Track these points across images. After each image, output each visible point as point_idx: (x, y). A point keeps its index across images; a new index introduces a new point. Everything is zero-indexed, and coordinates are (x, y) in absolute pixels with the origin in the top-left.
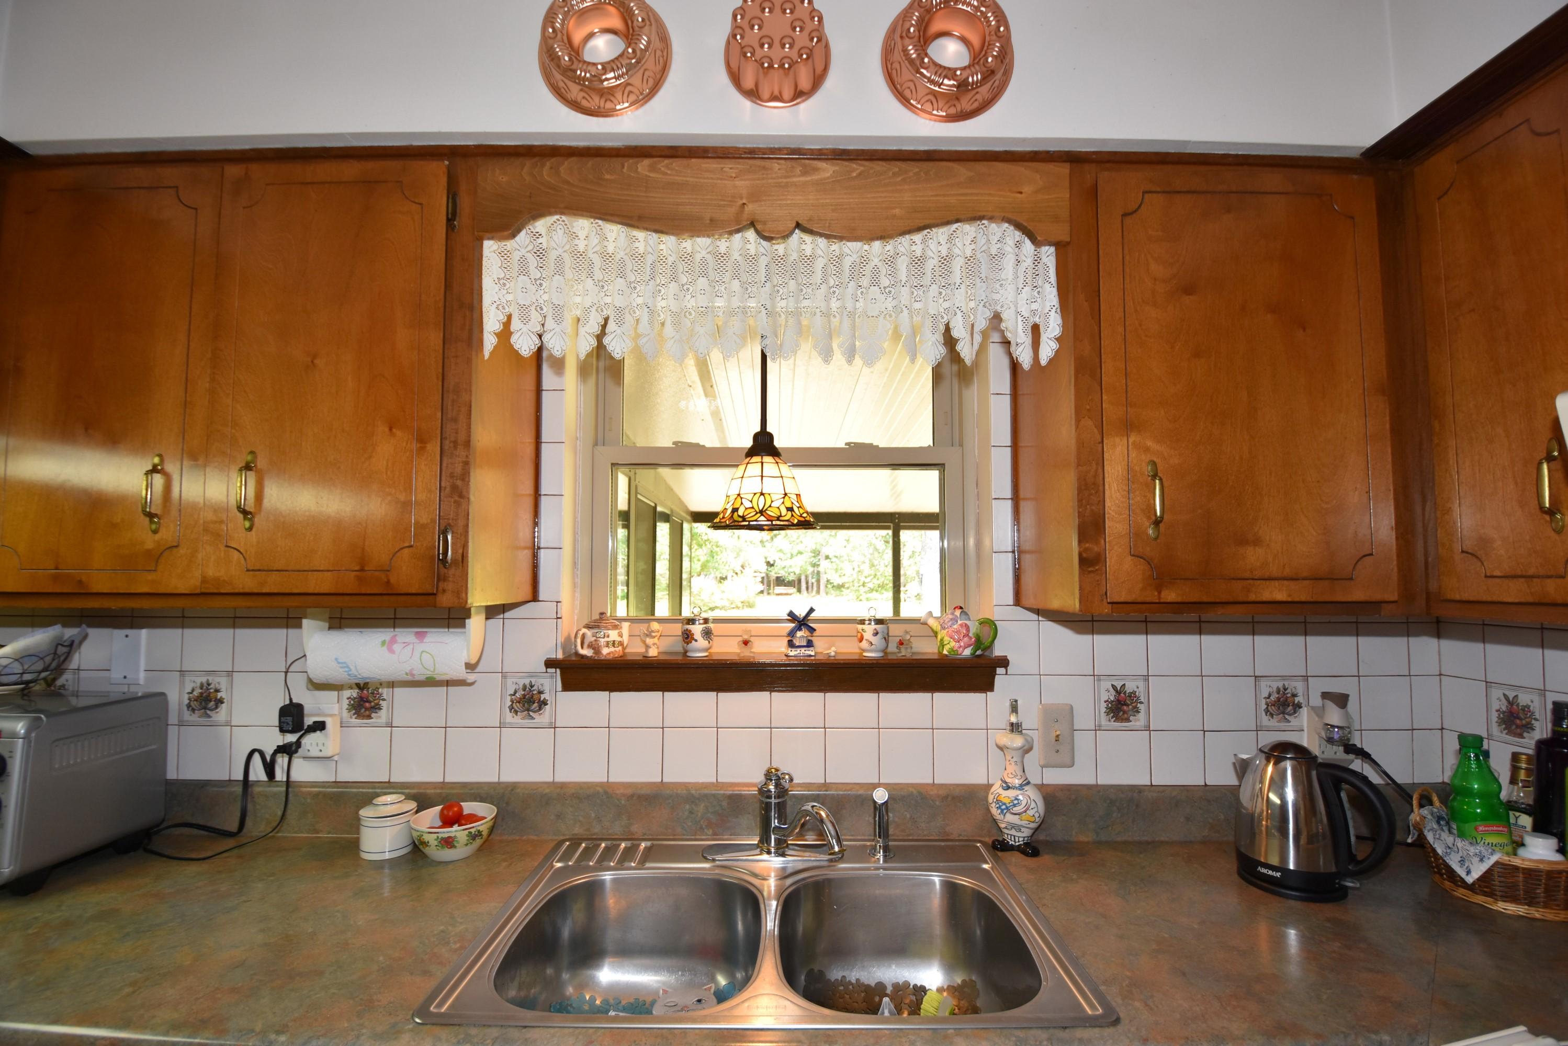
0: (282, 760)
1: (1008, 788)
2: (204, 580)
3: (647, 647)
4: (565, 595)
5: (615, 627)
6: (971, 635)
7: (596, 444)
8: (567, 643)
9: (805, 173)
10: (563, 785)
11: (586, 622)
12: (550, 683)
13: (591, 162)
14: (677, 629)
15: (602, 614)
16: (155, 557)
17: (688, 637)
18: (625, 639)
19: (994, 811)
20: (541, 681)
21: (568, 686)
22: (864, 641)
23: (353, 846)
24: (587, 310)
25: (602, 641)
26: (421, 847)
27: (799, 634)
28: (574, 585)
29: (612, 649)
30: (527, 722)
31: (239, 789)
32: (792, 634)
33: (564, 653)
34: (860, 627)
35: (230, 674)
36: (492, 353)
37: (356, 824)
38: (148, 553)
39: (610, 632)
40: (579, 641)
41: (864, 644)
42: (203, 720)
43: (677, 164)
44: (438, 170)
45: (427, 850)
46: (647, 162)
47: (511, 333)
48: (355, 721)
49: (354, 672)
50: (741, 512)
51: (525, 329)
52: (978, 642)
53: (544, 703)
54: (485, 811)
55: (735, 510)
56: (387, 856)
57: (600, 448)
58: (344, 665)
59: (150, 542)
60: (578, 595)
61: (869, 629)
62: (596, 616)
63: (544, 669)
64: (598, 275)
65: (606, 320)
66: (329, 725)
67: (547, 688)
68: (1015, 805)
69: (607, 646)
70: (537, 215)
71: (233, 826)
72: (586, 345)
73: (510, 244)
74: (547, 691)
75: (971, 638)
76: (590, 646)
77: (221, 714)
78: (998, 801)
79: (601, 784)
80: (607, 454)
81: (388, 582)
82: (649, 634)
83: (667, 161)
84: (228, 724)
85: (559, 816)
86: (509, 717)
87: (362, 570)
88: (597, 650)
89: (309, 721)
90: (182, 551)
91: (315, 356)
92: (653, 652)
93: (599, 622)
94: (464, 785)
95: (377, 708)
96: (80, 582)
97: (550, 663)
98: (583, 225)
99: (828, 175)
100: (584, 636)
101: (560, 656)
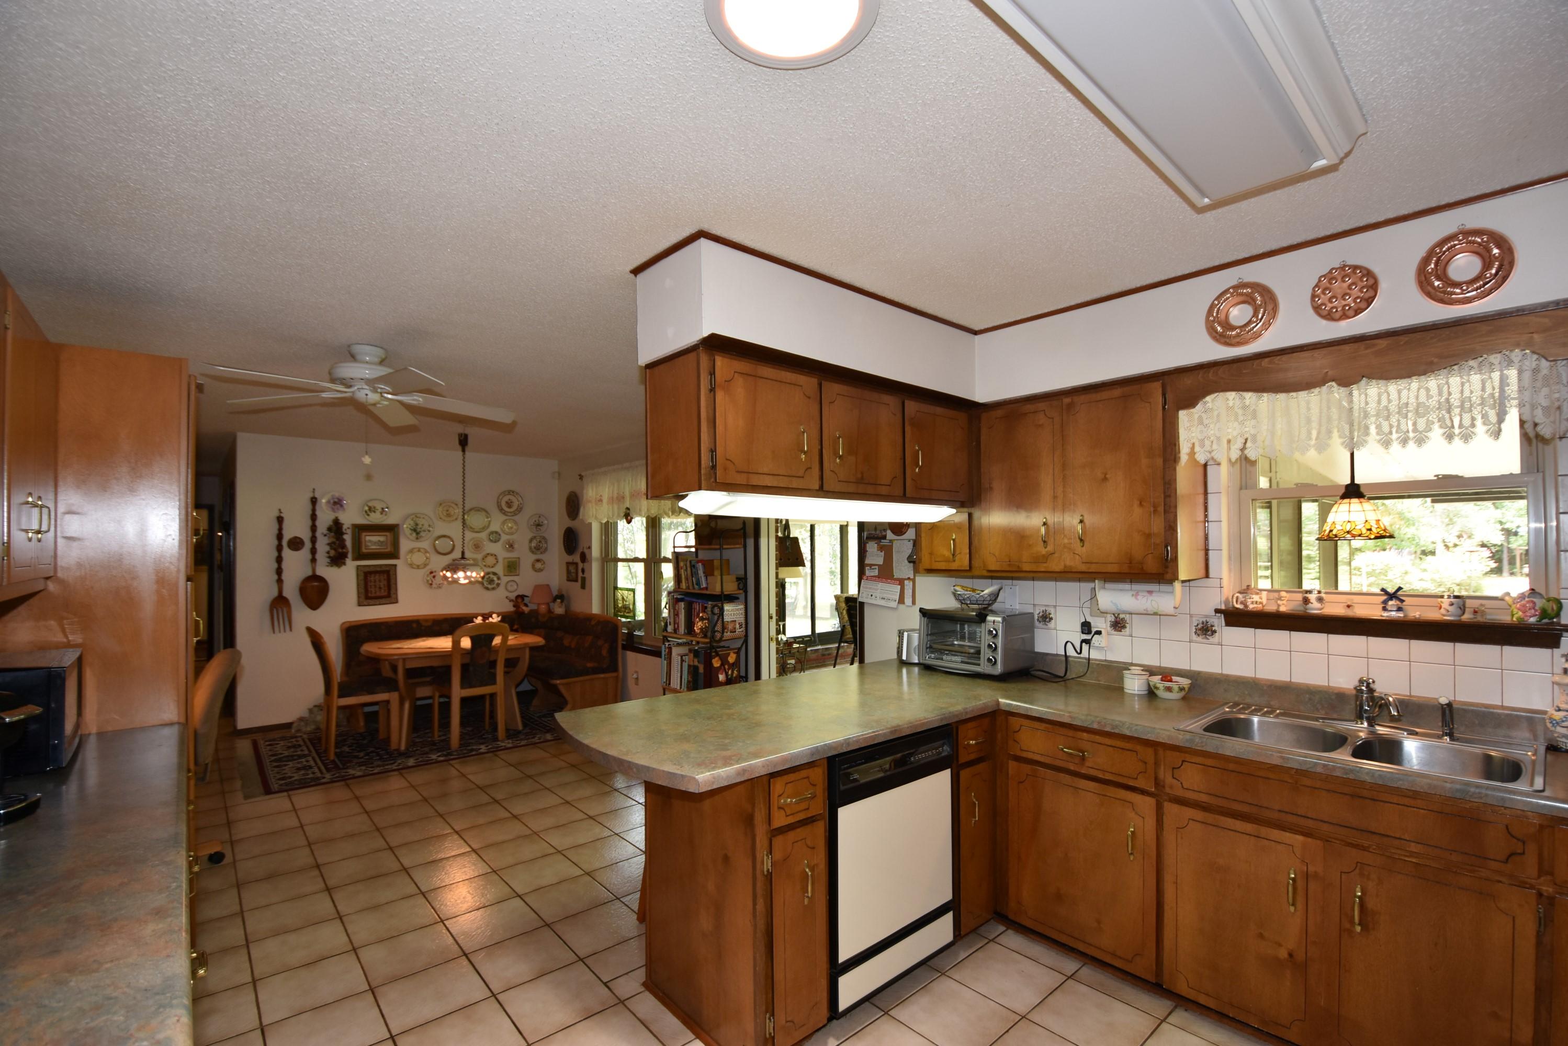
0: (1085, 647)
1: (1559, 710)
2: (1065, 566)
3: (1279, 606)
4: (1225, 574)
5: (1257, 594)
6: (1537, 608)
7: (1241, 489)
8: (1227, 602)
9: (1366, 348)
10: (1227, 676)
11: (1238, 590)
12: (1218, 622)
13: (1235, 366)
14: (1299, 597)
15: (1248, 586)
16: (1046, 558)
17: (1306, 601)
18: (1264, 601)
19: (1549, 725)
20: (1212, 620)
21: (1229, 623)
22: (1442, 610)
23: (1121, 689)
24: (1236, 437)
25: (1249, 601)
26: (1155, 691)
27: (1390, 603)
28: (1230, 570)
29: (1255, 605)
30: (1205, 641)
31: (1064, 658)
32: (1385, 602)
33: (1225, 606)
34: (1440, 600)
35: (1055, 607)
36: (1186, 463)
37: (1121, 679)
38: (1043, 556)
39: (1254, 596)
40: (1235, 600)
41: (1443, 611)
42: (1044, 626)
43: (1285, 358)
44: (1157, 386)
45: (1157, 692)
46: (1267, 360)
47: (1195, 453)
48: (1113, 632)
49: (1119, 607)
50: (1334, 532)
51: (1202, 450)
52: (1544, 614)
53: (1215, 632)
54: (1185, 682)
55: (1331, 531)
56: (1136, 692)
57: (1243, 491)
58: (1115, 604)
59: (1044, 551)
60: (1232, 575)
61: (1445, 602)
62: (1244, 587)
63: (1214, 614)
64: (1241, 418)
65: (1246, 440)
66: (1103, 632)
67: (1216, 624)
68: (1563, 721)
69: (1252, 603)
70: (1204, 396)
71: (1062, 674)
72: (1235, 454)
73: (1192, 410)
74: (1216, 625)
75: (1536, 611)
76: (1242, 603)
77: (1052, 624)
78: (1550, 718)
79: (1251, 678)
80: (1248, 494)
81: (1142, 568)
82: (1280, 598)
83: (1279, 357)
84: (1055, 629)
85: (1226, 690)
86: (1195, 637)
87: (1131, 563)
88: (1246, 606)
89: (1094, 630)
90: (1056, 555)
91: (1106, 474)
92: (1283, 609)
93: (1246, 591)
94: (1172, 669)
95: (1124, 627)
96: (1018, 567)
97: (1217, 611)
98: (1231, 395)
99: (1383, 346)
100: (1237, 598)
101: (1223, 607)
